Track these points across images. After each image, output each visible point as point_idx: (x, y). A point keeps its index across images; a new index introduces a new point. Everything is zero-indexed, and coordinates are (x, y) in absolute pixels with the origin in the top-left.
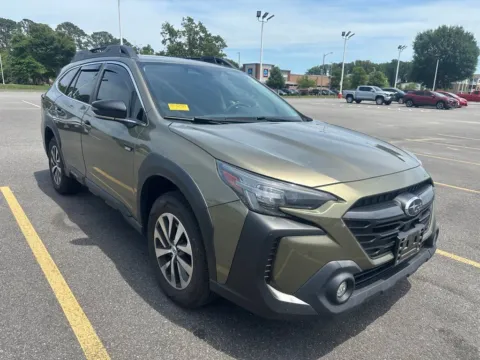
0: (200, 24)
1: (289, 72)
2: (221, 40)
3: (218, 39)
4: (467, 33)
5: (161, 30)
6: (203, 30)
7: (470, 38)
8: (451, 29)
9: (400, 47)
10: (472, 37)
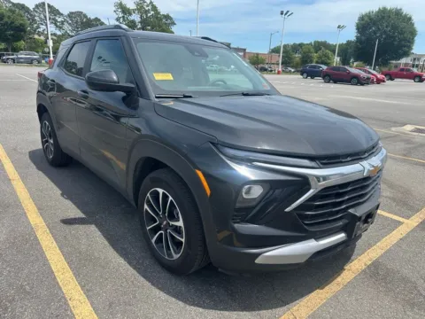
0: (151, 3)
1: (245, 50)
2: (171, 19)
3: (167, 17)
4: (406, 15)
5: (114, 9)
6: (154, 8)
7: (408, 19)
8: (390, 11)
9: (339, 27)
10: (410, 19)
